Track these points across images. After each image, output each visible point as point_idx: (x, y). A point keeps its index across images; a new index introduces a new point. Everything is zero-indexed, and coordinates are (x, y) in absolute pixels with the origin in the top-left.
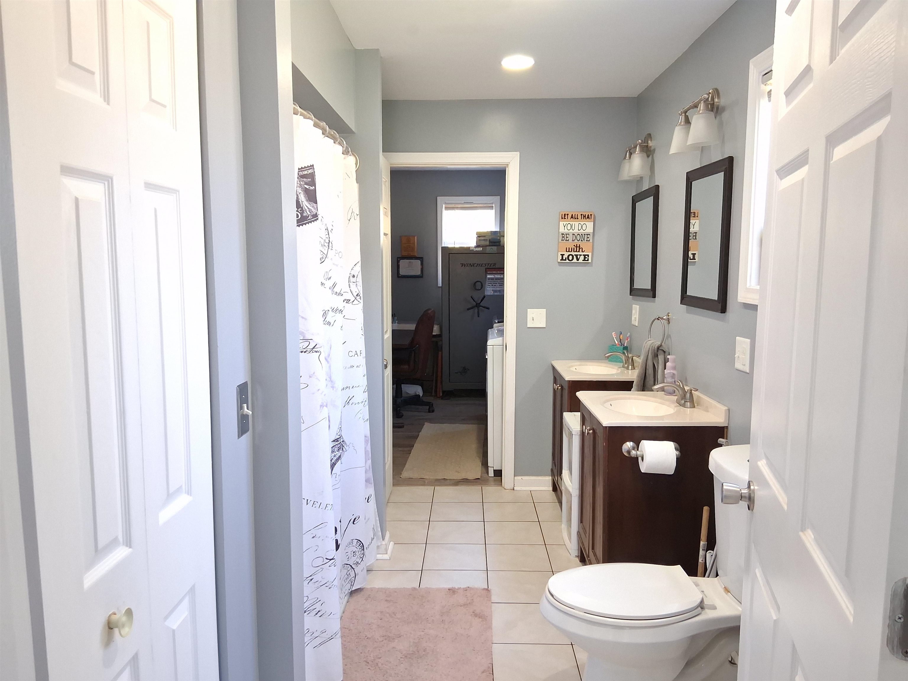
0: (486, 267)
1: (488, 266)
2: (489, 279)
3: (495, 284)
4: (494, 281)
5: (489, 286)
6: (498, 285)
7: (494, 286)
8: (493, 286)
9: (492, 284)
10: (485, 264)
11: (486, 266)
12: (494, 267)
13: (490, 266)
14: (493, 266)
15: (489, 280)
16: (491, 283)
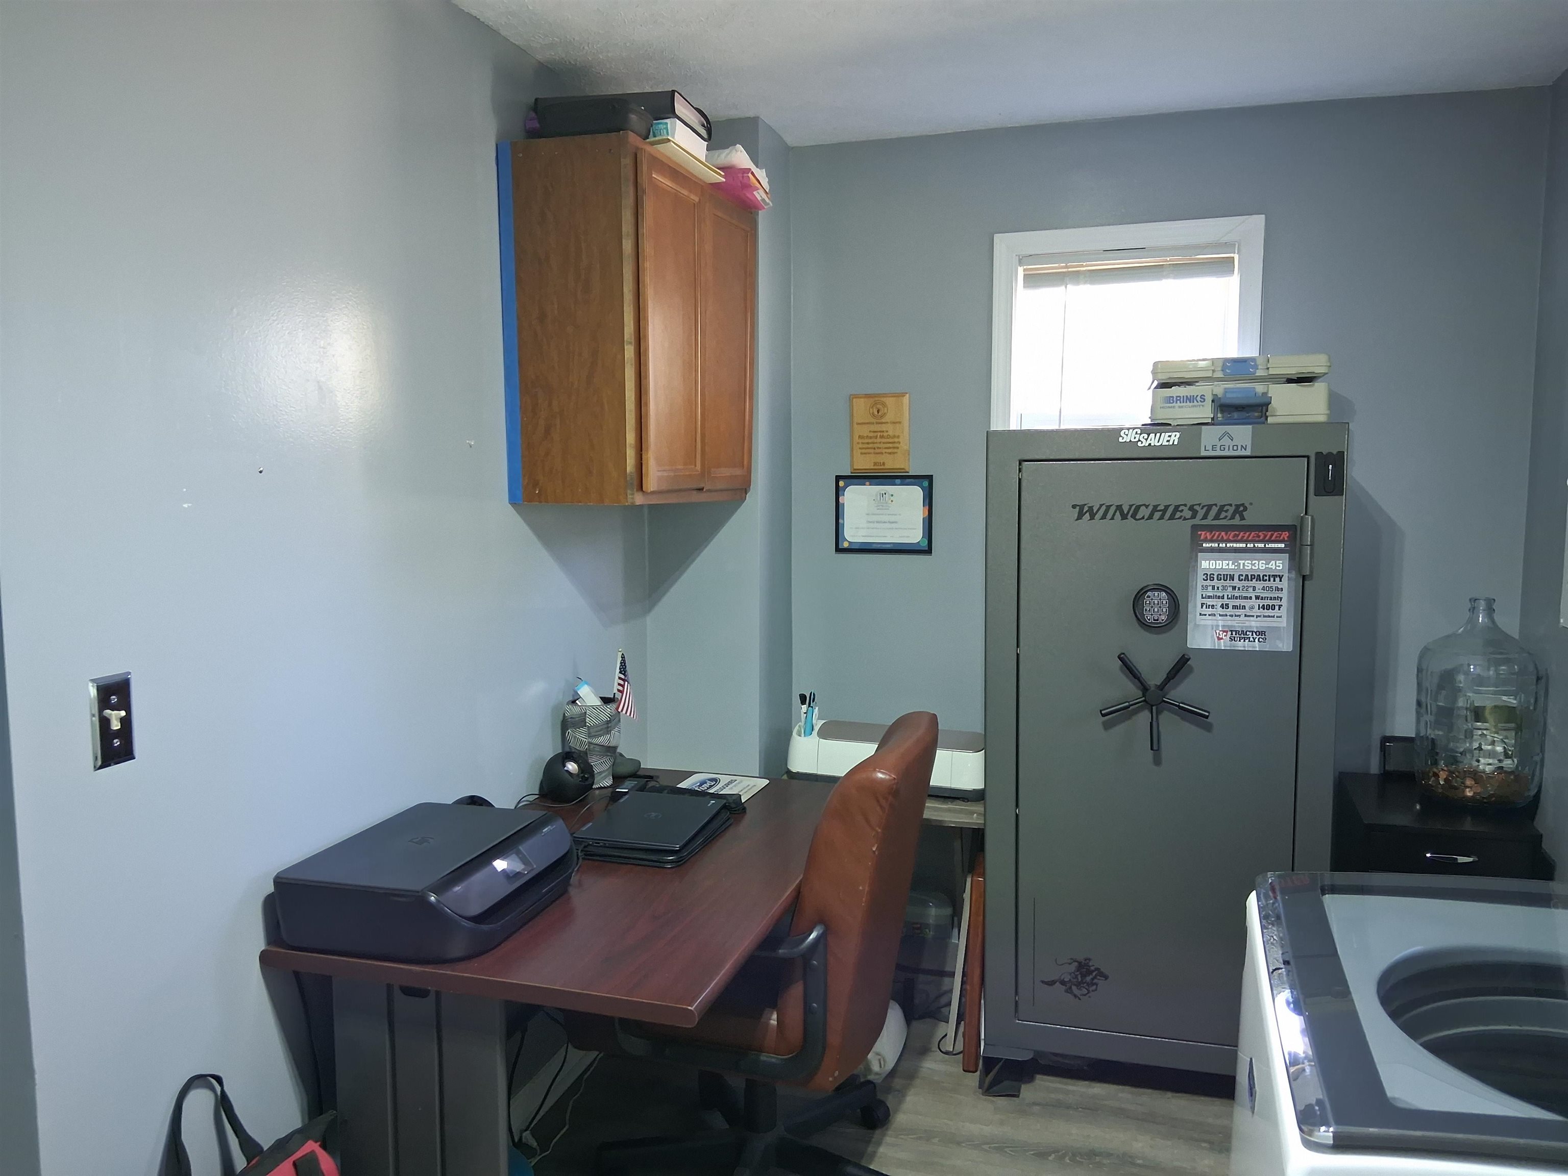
0: (1197, 521)
1: (1205, 517)
2: (1209, 577)
3: (1237, 602)
4: (1234, 588)
5: (1210, 611)
6: (1252, 608)
7: (1235, 607)
8: (1230, 611)
9: (1226, 601)
10: (1191, 508)
11: (1193, 517)
12: (1237, 521)
13: (1217, 517)
14: (1233, 518)
15: (1212, 583)
16: (1223, 597)
